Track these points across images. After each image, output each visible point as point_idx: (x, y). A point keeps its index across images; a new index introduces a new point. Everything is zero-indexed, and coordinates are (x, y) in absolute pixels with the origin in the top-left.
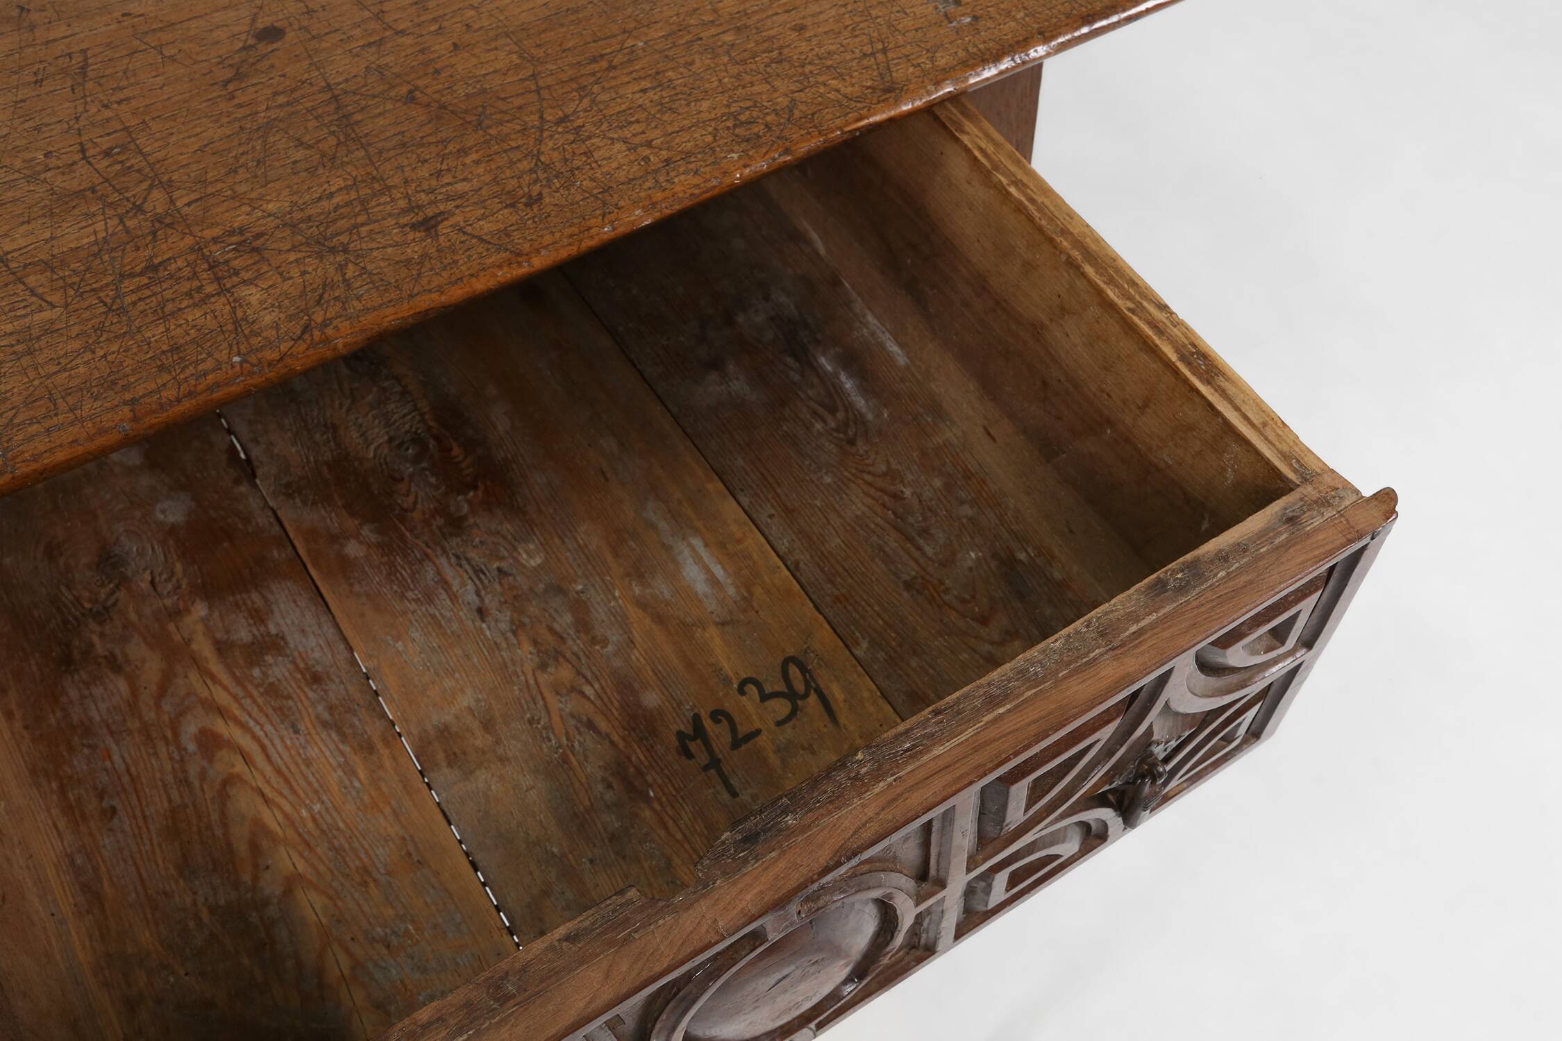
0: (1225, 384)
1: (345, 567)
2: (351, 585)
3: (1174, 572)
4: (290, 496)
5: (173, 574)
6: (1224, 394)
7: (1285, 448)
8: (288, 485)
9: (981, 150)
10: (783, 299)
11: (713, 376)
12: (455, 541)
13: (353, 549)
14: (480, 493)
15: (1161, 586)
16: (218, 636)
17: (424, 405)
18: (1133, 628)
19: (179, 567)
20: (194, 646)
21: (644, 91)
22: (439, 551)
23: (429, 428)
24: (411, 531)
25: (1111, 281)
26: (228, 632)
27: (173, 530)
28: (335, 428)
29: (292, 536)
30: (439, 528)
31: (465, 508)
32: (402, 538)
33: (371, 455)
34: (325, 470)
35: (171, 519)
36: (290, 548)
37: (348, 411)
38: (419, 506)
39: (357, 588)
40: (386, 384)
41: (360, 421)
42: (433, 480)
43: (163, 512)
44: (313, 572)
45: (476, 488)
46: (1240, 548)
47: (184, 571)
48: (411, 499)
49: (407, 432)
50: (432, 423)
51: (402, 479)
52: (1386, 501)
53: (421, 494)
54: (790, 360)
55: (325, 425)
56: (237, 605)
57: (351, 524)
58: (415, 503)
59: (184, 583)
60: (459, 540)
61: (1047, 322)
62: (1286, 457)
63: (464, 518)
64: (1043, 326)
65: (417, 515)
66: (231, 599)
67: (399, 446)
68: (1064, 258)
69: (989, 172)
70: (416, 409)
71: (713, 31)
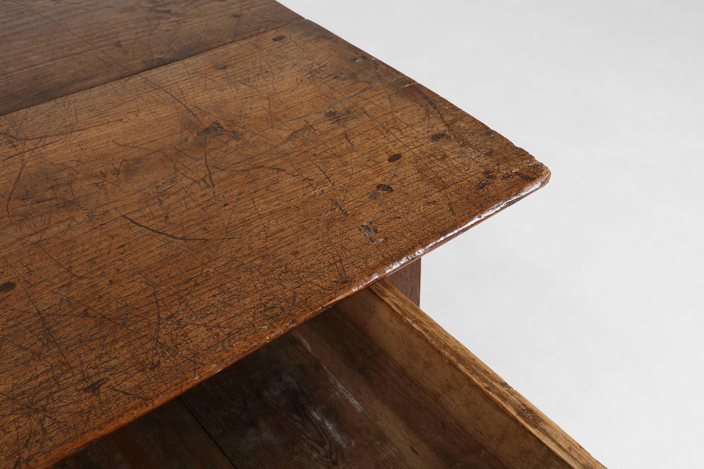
0: (544, 427)
9: (396, 305)
11: (252, 431)
21: (214, 296)
25: (474, 372)
54: (295, 416)
61: (441, 393)
64: (439, 395)
68: (447, 361)
69: (401, 317)
71: (250, 259)
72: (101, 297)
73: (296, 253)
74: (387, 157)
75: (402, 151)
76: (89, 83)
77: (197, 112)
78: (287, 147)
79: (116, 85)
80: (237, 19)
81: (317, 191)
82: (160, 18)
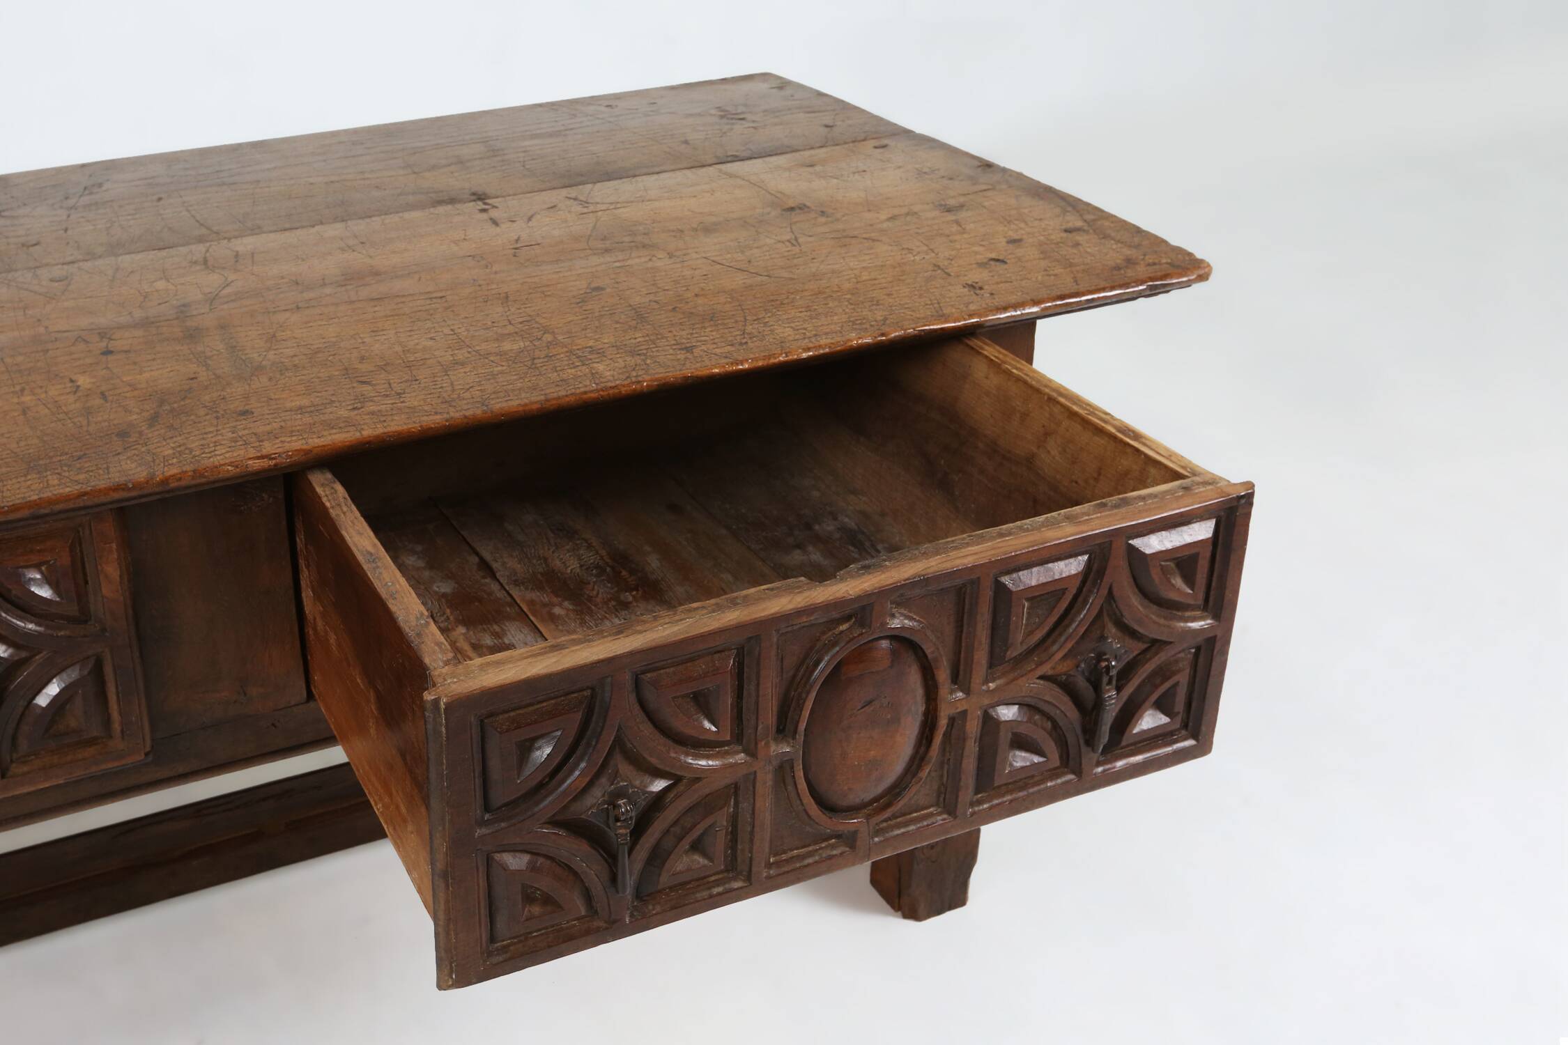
0: (1144, 440)
1: (553, 619)
2: (557, 626)
3: (1111, 501)
4: (516, 585)
5: (444, 613)
6: (1145, 444)
7: (1182, 464)
8: (516, 581)
9: (995, 357)
10: (846, 520)
11: (798, 551)
12: (623, 613)
13: (557, 611)
14: (640, 593)
15: (1104, 505)
16: (473, 641)
17: (604, 553)
18: (1087, 518)
19: (448, 611)
20: (458, 644)
22: (613, 616)
23: (607, 563)
24: (595, 606)
26: (479, 640)
27: (444, 595)
28: (546, 559)
29: (518, 602)
30: (614, 606)
31: (630, 599)
32: (589, 608)
33: (569, 571)
34: (539, 576)
35: (443, 590)
36: (517, 608)
37: (553, 552)
38: (600, 596)
39: (560, 627)
40: (578, 542)
41: (561, 556)
42: (609, 585)
43: (438, 587)
44: (532, 618)
45: (637, 590)
46: (1154, 496)
47: (451, 613)
48: (595, 593)
49: (591, 564)
50: (608, 561)
51: (589, 583)
52: (1250, 485)
53: (601, 591)
55: (539, 556)
56: (484, 630)
57: (555, 600)
58: (598, 594)
59: (451, 618)
60: (626, 612)
61: (1035, 450)
62: (1183, 467)
63: (630, 603)
64: (1033, 455)
65: (598, 600)
66: (480, 627)
67: (587, 569)
68: (1046, 398)
69: (1000, 365)
70: (597, 553)
71: (839, 294)
72: (687, 302)
73: (889, 295)
74: (1005, 240)
75: (1025, 237)
76: (657, 169)
77: (779, 195)
78: (885, 225)
79: (688, 172)
80: (829, 129)
81: (917, 258)
82: (733, 124)
